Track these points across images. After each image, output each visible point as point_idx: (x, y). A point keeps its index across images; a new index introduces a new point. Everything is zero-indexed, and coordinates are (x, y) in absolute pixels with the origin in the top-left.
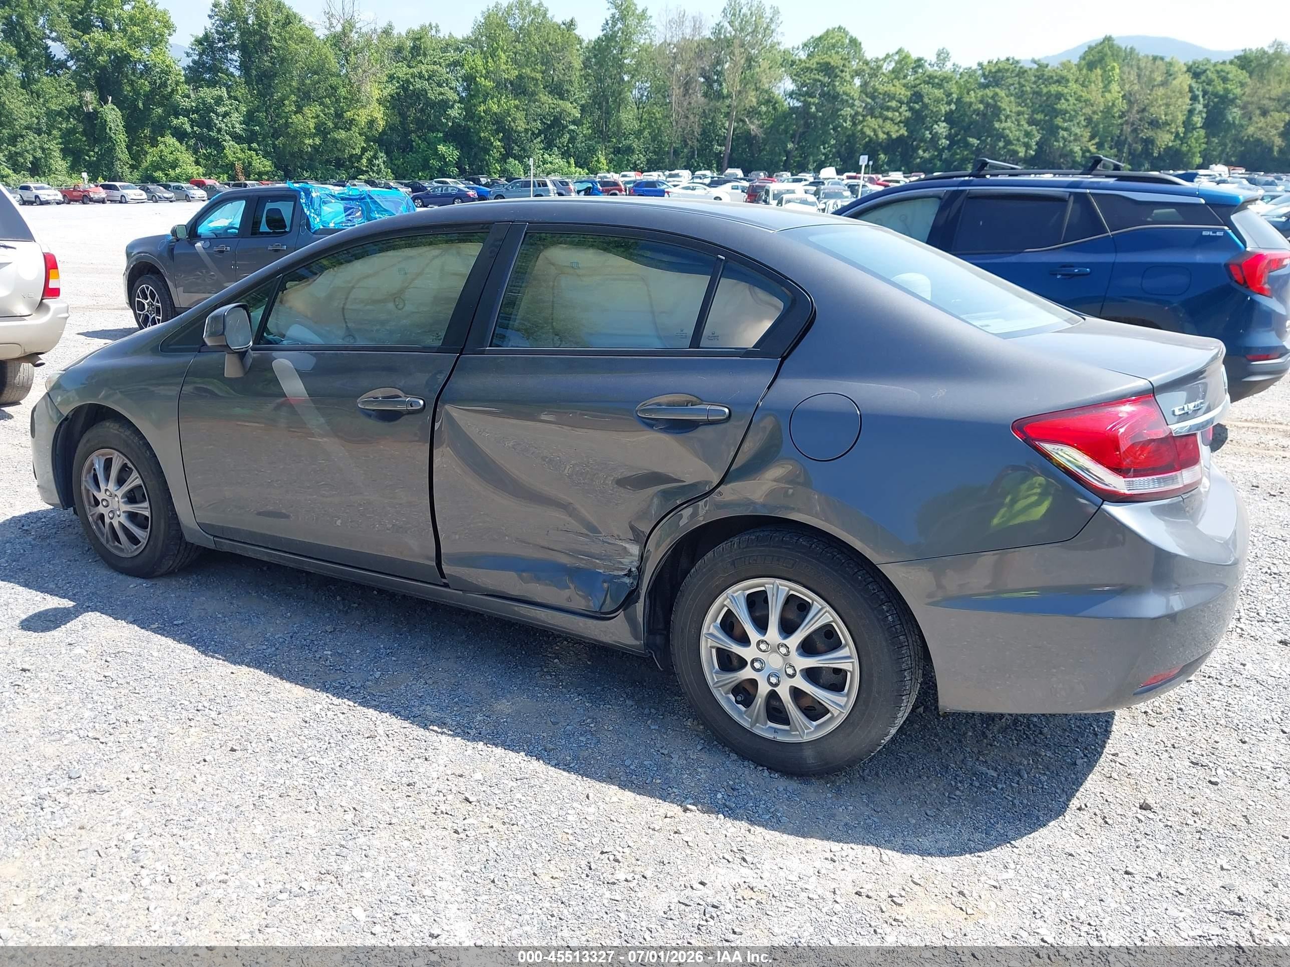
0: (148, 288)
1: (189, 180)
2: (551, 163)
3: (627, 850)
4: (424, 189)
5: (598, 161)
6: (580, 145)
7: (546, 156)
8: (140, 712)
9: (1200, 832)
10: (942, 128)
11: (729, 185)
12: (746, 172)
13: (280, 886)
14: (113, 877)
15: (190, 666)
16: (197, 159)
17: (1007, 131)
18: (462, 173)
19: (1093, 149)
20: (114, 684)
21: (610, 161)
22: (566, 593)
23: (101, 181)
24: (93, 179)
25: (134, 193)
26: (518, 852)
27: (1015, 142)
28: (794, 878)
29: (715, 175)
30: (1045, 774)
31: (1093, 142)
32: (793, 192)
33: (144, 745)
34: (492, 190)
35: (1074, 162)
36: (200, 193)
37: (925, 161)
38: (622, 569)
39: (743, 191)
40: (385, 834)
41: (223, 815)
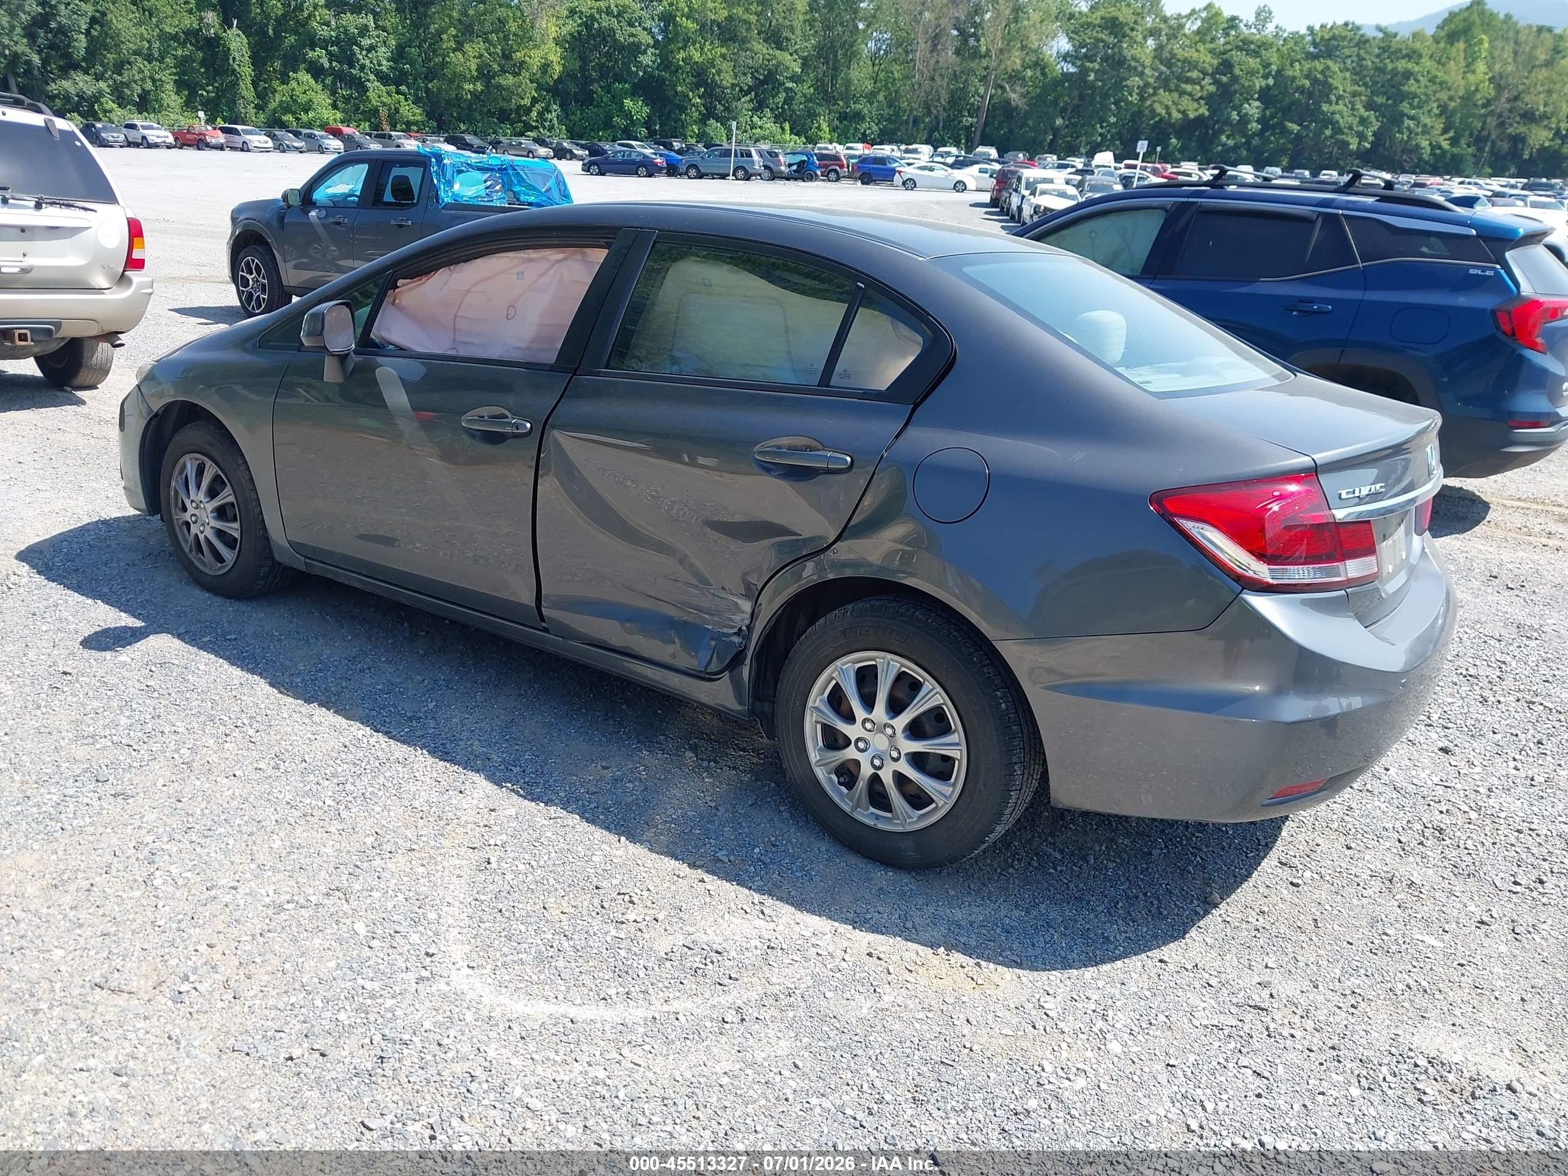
0: (253, 261)
1: (324, 126)
2: (761, 127)
3: (645, 893)
4: (603, 152)
5: (819, 128)
6: (798, 107)
7: (755, 119)
8: (178, 724)
9: (1258, 930)
10: (1253, 109)
11: (976, 167)
12: (1001, 152)
13: (288, 897)
14: (126, 875)
15: (236, 682)
16: (335, 102)
17: (1337, 117)
18: (652, 137)
19: (1445, 145)
20: (156, 695)
21: (833, 130)
22: (670, 648)
23: (219, 122)
24: (211, 120)
25: (259, 139)
26: (533, 886)
27: (1346, 131)
28: (808, 934)
29: (963, 153)
30: (1114, 861)
31: (1447, 136)
32: (1051, 181)
33: (176, 756)
34: (684, 158)
35: (1420, 159)
36: (335, 144)
37: (1227, 150)
38: (732, 627)
39: (991, 176)
40: (401, 859)
41: (244, 829)
